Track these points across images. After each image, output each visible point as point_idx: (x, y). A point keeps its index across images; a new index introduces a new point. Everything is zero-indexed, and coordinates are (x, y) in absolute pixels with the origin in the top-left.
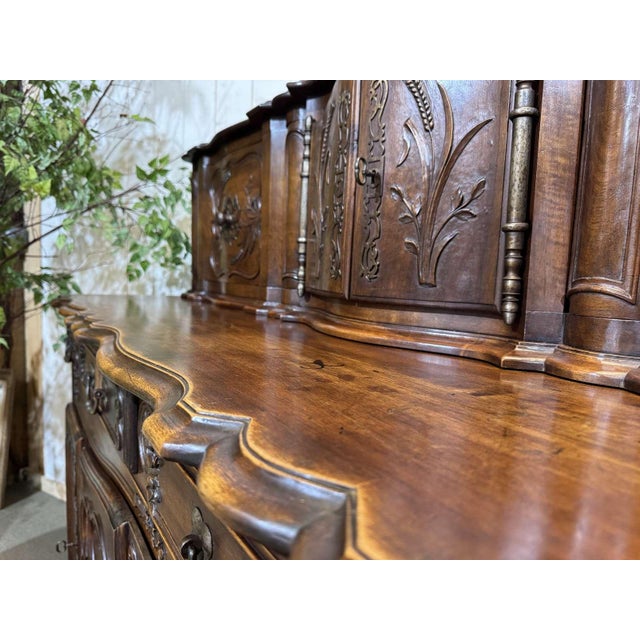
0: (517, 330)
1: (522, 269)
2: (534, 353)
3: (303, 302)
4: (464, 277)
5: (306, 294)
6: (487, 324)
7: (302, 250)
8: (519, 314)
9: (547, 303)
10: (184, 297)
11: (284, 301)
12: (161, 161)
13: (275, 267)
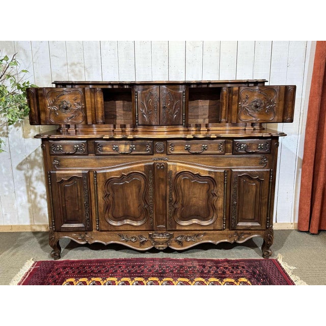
4: (178, 120)
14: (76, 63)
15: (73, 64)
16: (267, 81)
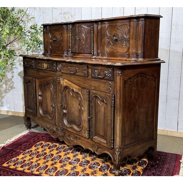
0: (93, 55)
1: (93, 49)
2: (94, 57)
3: (71, 54)
4: (89, 50)
5: (72, 53)
6: (91, 55)
7: (70, 46)
8: (93, 53)
9: (95, 53)
10: (43, 54)
11: (67, 54)
12: (36, 25)
13: (65, 48)
14: (66, 12)
15: (65, 13)
16: (162, 17)
